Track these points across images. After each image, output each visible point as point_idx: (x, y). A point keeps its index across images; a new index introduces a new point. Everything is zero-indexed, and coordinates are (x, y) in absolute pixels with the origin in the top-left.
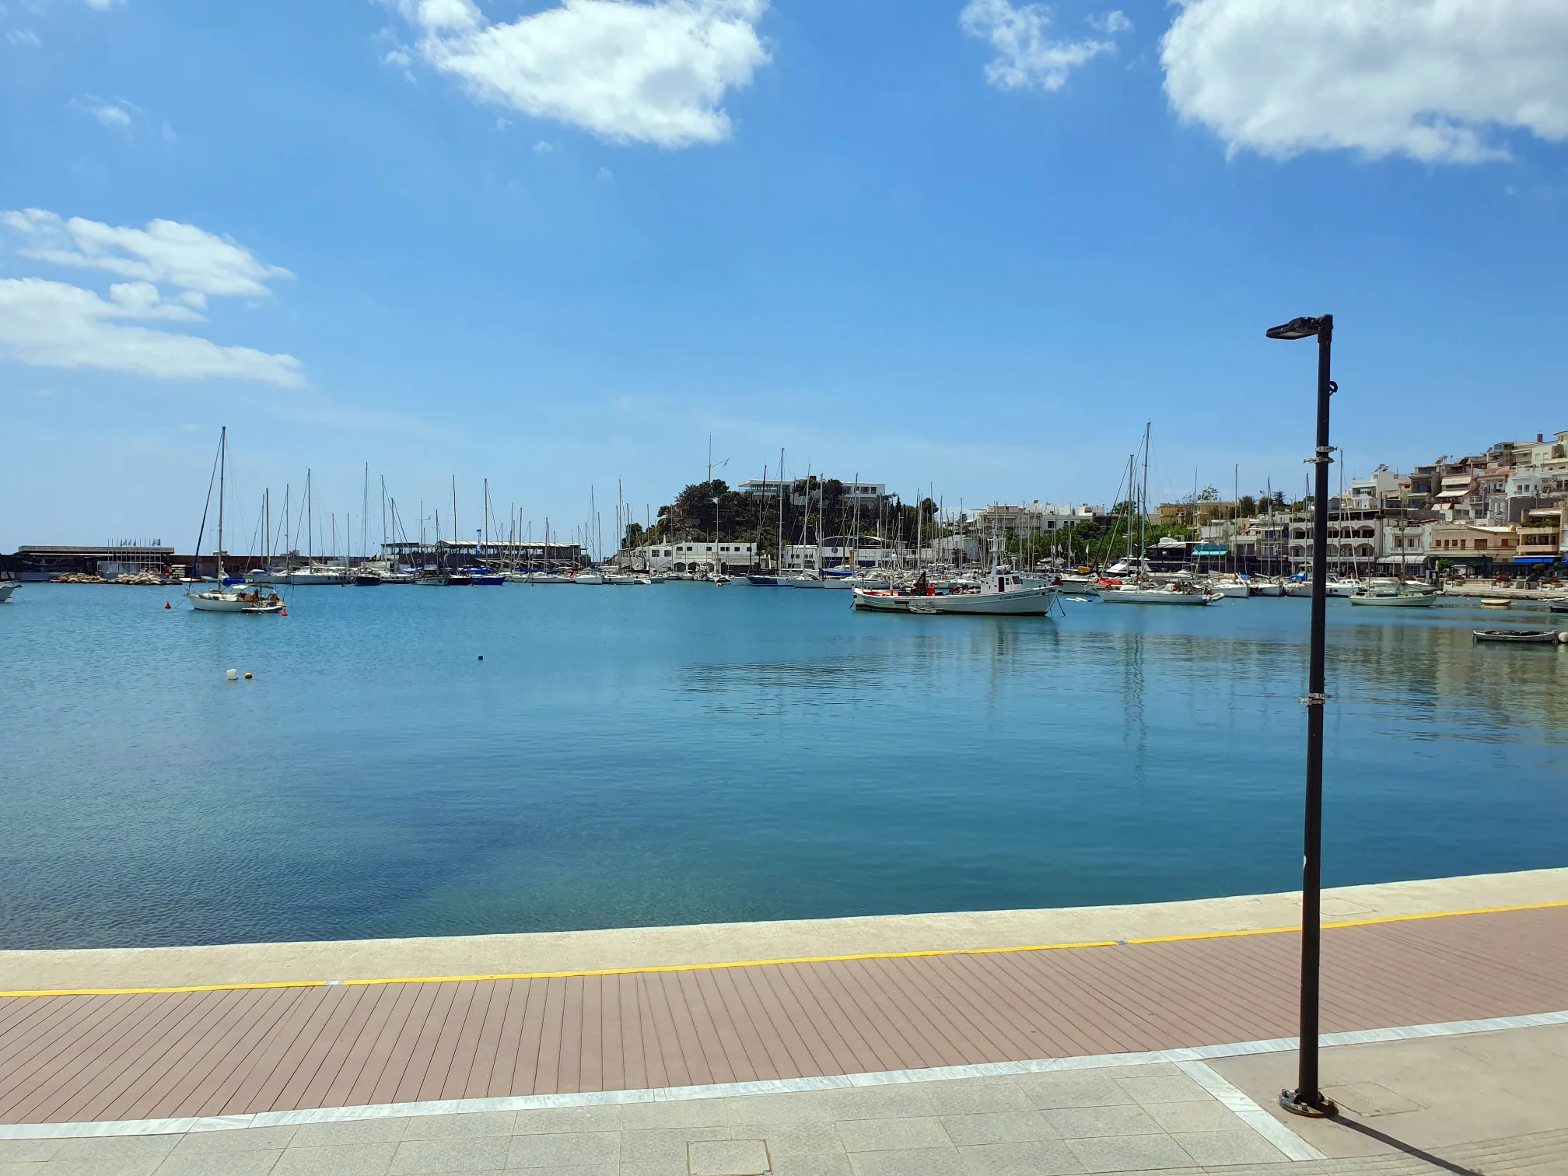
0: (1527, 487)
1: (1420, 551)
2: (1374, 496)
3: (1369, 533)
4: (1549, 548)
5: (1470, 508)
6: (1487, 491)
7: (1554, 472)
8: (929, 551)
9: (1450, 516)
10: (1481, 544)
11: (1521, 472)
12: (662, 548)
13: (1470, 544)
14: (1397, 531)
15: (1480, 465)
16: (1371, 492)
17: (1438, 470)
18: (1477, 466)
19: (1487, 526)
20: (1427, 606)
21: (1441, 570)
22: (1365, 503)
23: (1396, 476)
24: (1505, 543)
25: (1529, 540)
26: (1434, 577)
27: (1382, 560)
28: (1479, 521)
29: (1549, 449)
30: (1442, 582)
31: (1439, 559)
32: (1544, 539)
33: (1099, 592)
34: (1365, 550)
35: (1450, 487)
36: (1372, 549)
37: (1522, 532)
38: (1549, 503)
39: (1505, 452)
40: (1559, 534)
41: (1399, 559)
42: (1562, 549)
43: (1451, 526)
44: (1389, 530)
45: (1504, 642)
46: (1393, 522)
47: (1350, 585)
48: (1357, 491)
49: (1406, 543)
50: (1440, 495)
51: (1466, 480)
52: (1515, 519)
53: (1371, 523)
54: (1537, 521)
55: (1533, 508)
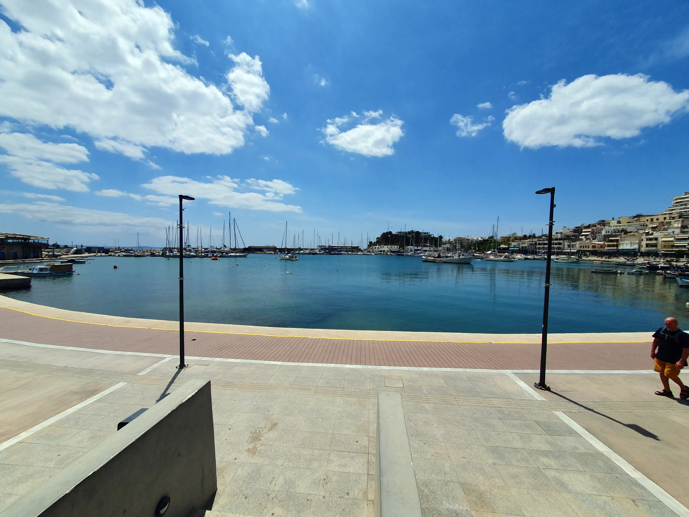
0: (609, 232)
1: (575, 248)
2: (562, 234)
3: (560, 244)
4: (615, 248)
5: (591, 237)
6: (596, 233)
7: (617, 228)
8: (441, 248)
9: (584, 239)
10: (594, 247)
11: (607, 228)
12: (377, 247)
13: (591, 247)
14: (569, 243)
15: (594, 226)
16: (561, 233)
17: (581, 227)
18: (593, 226)
19: (596, 242)
20: (577, 263)
21: (581, 254)
22: (559, 236)
23: (569, 229)
24: (601, 247)
25: (609, 246)
26: (579, 255)
27: (564, 251)
28: (593, 241)
29: (616, 221)
30: (582, 257)
31: (581, 251)
32: (613, 246)
33: (484, 258)
34: (559, 248)
35: (585, 232)
36: (561, 248)
37: (606, 243)
38: (616, 236)
39: (602, 222)
40: (618, 244)
41: (569, 251)
42: (619, 248)
43: (585, 242)
44: (566, 243)
45: (601, 272)
46: (567, 241)
47: (554, 257)
48: (557, 233)
49: (571, 247)
50: (582, 234)
51: (590, 230)
52: (604, 240)
53: (561, 241)
54: (612, 241)
55: (611, 237)
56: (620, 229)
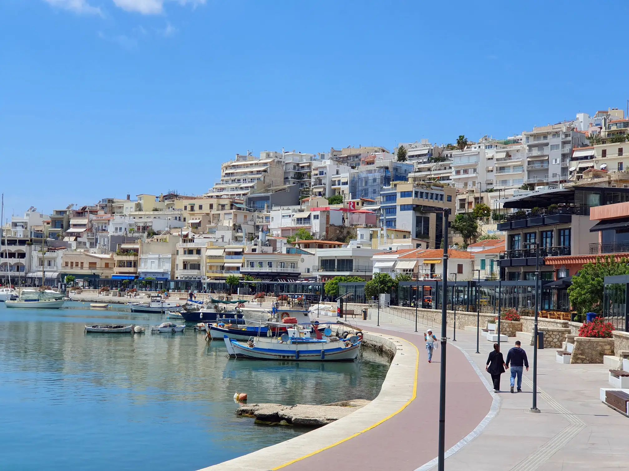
0: (121, 229)
1: (55, 269)
2: (26, 228)
3: (22, 255)
4: (132, 270)
5: (86, 241)
6: (97, 230)
7: (136, 220)
9: (74, 245)
10: (92, 265)
11: (117, 218)
13: (86, 265)
14: (41, 255)
15: (94, 212)
16: (24, 226)
17: (68, 213)
18: (91, 212)
19: (96, 253)
20: (58, 308)
21: (68, 282)
22: (20, 234)
23: (41, 216)
24: (107, 265)
25: (121, 264)
26: (63, 288)
27: (30, 275)
28: (92, 250)
29: (133, 204)
30: (68, 291)
31: (66, 275)
32: (129, 264)
34: (19, 268)
35: (75, 226)
36: (23, 267)
37: (117, 258)
38: (132, 240)
39: (108, 204)
40: (137, 261)
41: (40, 274)
42: (139, 270)
43: (75, 253)
44: (35, 254)
45: (103, 332)
46: (38, 248)
47: (5, 293)
48: (15, 225)
49: (46, 263)
50: (69, 231)
51: (84, 221)
52: (113, 250)
53: (24, 248)
54: (126, 252)
55: (124, 243)
56: (142, 225)
